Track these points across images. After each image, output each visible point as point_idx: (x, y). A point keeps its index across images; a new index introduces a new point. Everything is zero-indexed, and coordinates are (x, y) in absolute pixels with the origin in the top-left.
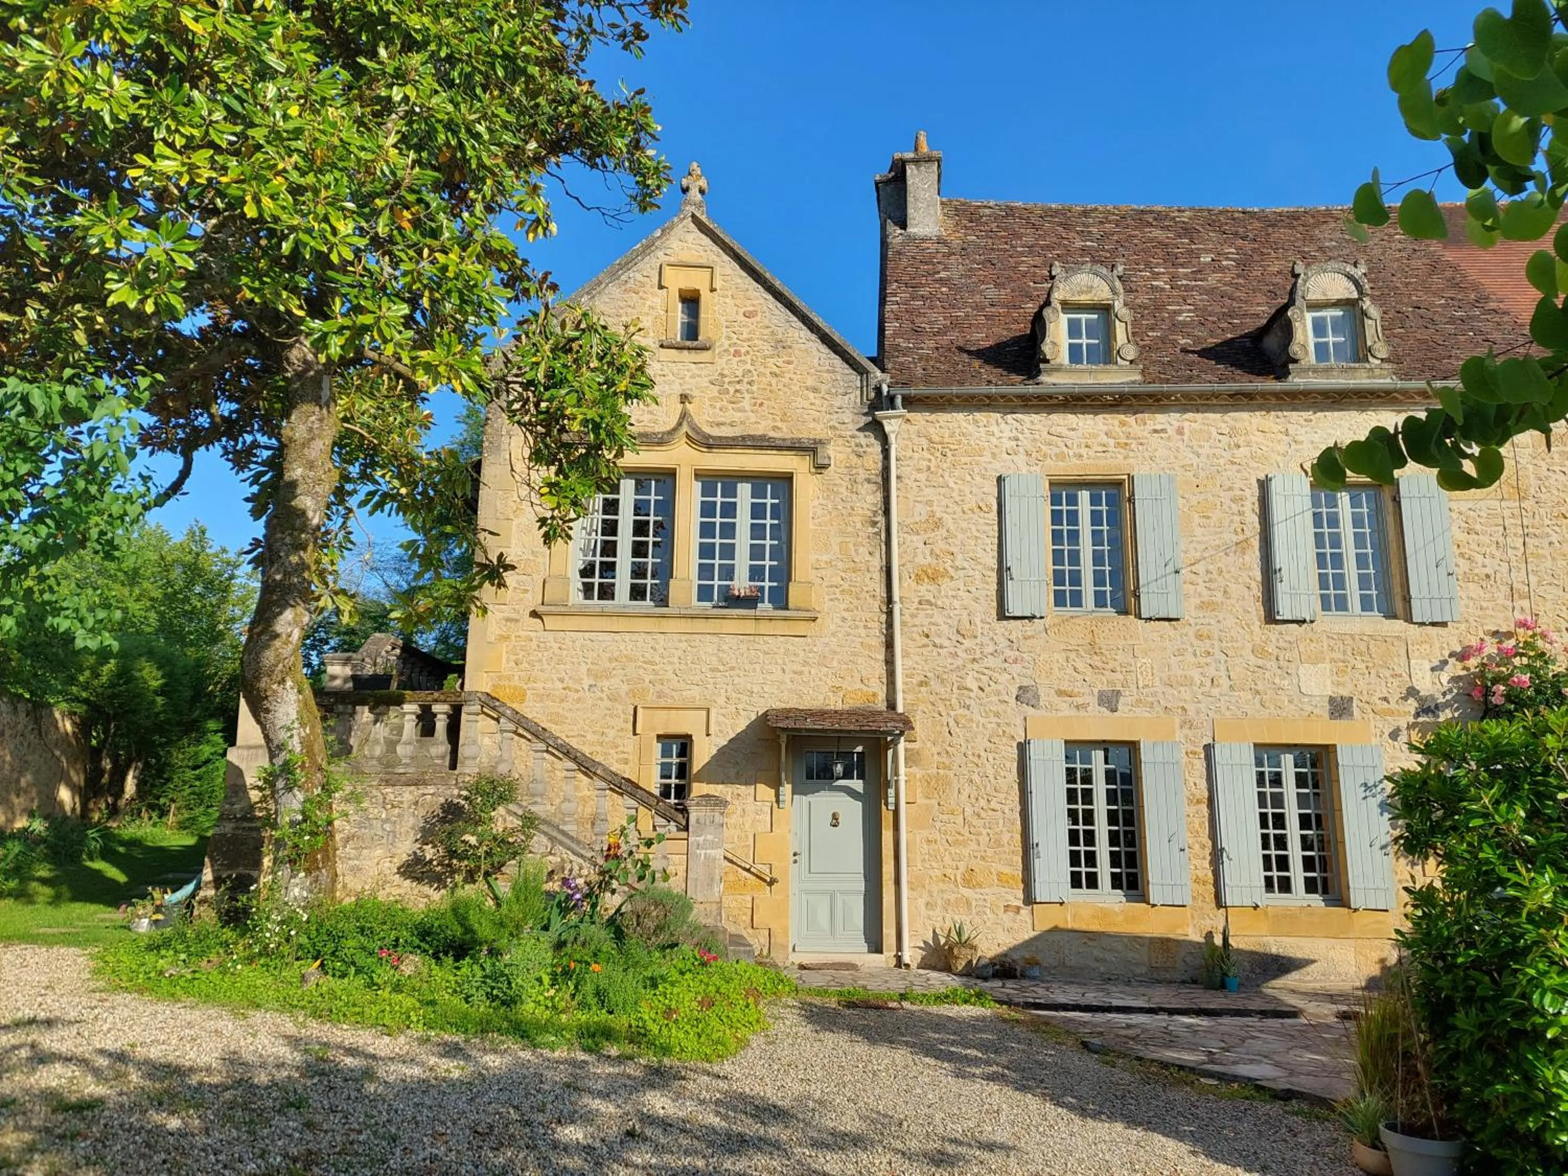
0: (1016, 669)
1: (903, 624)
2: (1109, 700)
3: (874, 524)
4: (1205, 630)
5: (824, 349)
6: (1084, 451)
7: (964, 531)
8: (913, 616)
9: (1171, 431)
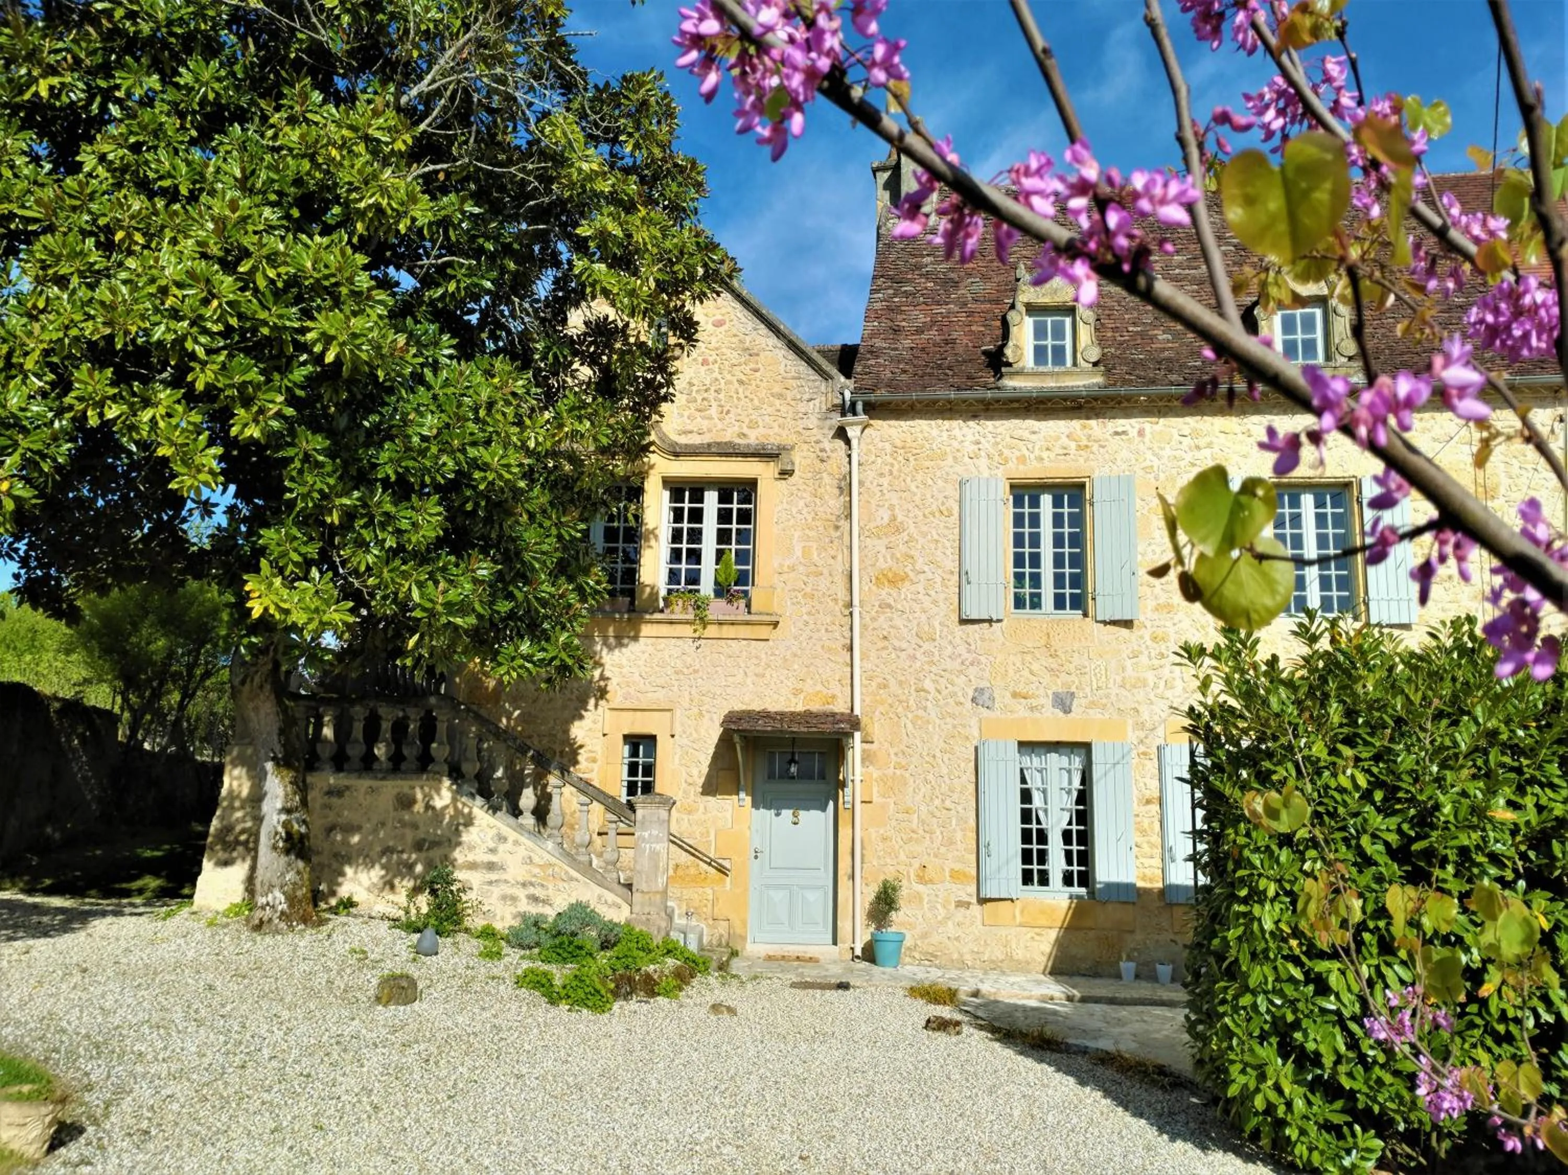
0: (972, 671)
1: (864, 627)
2: (1063, 703)
3: (837, 528)
4: (1159, 632)
5: (791, 355)
6: (1045, 455)
7: (924, 535)
8: (873, 619)
9: (1133, 433)
